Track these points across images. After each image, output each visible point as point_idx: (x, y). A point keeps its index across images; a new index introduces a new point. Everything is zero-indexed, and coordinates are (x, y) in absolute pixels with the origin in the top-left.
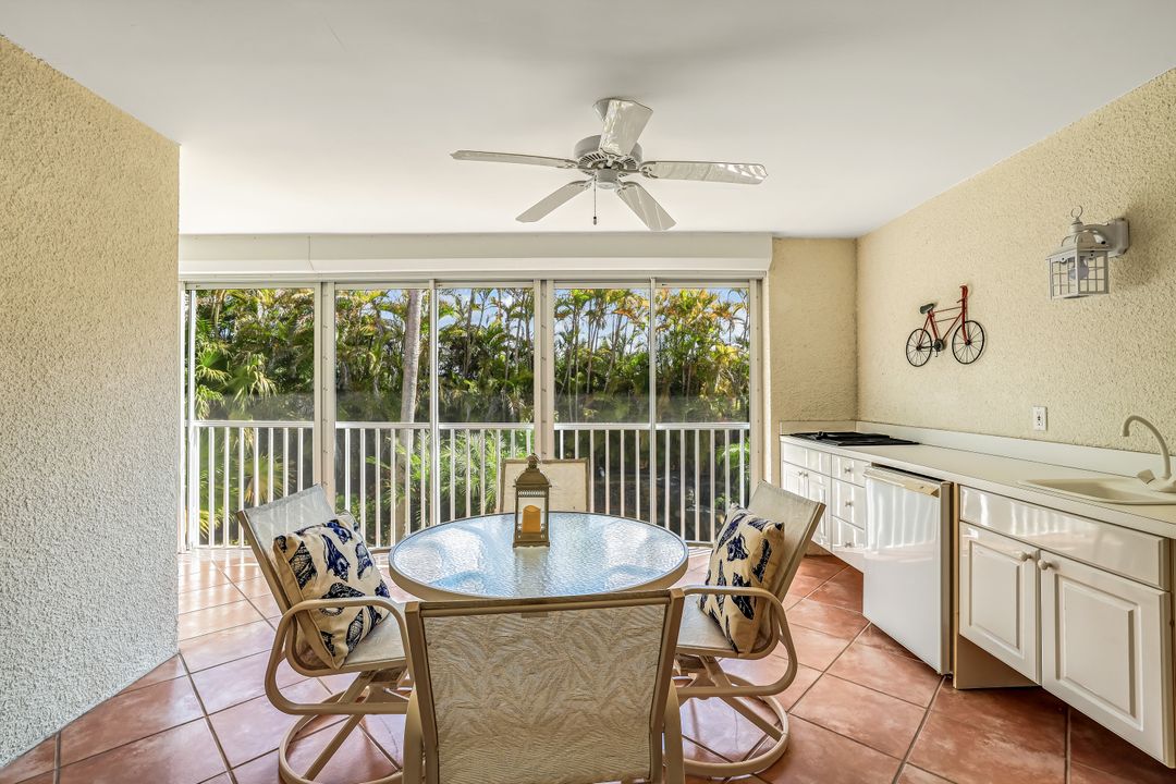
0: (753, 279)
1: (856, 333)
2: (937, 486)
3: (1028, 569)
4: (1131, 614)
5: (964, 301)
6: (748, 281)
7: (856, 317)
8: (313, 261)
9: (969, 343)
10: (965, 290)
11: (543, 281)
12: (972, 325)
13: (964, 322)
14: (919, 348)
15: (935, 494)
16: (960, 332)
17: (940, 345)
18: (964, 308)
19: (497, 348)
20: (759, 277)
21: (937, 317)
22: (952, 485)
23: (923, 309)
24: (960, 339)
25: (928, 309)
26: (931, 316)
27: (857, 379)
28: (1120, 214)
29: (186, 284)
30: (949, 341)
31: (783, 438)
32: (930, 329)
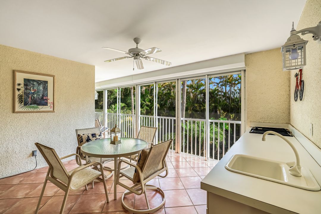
0: (242, 70)
1: (290, 87)
6: (240, 71)
7: (290, 80)
8: (133, 81)
11: (178, 79)
18: (301, 74)
20: (244, 69)
23: (295, 76)
26: (297, 79)
27: (290, 106)
29: (118, 87)
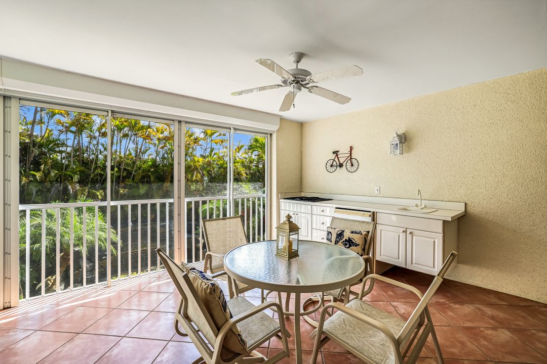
1: (301, 159)
2: (370, 213)
3: (402, 236)
4: (434, 241)
5: (351, 151)
6: (265, 133)
7: (301, 152)
9: (352, 165)
10: (351, 148)
11: (180, 122)
12: (354, 160)
13: (351, 158)
14: (332, 166)
15: (370, 216)
16: (349, 161)
17: (341, 165)
18: (351, 154)
19: (52, 150)
20: (271, 133)
21: (339, 156)
22: (374, 212)
23: (334, 153)
24: (349, 164)
25: (336, 153)
26: (337, 155)
27: (301, 176)
28: (402, 132)
30: (344, 164)
31: (281, 200)
32: (336, 159)
